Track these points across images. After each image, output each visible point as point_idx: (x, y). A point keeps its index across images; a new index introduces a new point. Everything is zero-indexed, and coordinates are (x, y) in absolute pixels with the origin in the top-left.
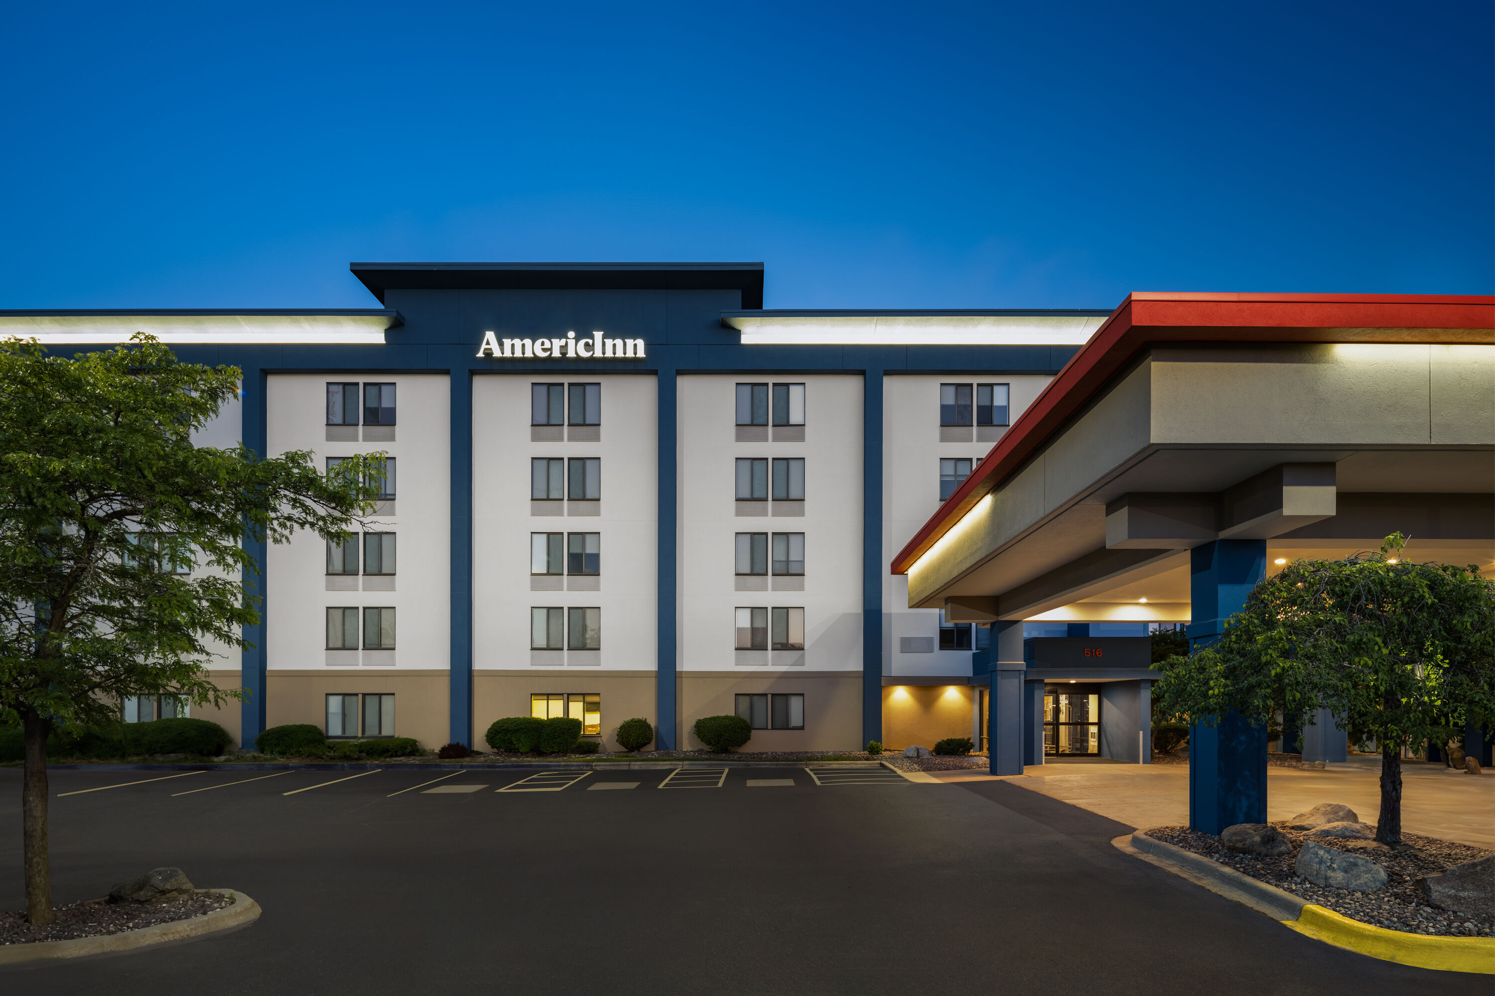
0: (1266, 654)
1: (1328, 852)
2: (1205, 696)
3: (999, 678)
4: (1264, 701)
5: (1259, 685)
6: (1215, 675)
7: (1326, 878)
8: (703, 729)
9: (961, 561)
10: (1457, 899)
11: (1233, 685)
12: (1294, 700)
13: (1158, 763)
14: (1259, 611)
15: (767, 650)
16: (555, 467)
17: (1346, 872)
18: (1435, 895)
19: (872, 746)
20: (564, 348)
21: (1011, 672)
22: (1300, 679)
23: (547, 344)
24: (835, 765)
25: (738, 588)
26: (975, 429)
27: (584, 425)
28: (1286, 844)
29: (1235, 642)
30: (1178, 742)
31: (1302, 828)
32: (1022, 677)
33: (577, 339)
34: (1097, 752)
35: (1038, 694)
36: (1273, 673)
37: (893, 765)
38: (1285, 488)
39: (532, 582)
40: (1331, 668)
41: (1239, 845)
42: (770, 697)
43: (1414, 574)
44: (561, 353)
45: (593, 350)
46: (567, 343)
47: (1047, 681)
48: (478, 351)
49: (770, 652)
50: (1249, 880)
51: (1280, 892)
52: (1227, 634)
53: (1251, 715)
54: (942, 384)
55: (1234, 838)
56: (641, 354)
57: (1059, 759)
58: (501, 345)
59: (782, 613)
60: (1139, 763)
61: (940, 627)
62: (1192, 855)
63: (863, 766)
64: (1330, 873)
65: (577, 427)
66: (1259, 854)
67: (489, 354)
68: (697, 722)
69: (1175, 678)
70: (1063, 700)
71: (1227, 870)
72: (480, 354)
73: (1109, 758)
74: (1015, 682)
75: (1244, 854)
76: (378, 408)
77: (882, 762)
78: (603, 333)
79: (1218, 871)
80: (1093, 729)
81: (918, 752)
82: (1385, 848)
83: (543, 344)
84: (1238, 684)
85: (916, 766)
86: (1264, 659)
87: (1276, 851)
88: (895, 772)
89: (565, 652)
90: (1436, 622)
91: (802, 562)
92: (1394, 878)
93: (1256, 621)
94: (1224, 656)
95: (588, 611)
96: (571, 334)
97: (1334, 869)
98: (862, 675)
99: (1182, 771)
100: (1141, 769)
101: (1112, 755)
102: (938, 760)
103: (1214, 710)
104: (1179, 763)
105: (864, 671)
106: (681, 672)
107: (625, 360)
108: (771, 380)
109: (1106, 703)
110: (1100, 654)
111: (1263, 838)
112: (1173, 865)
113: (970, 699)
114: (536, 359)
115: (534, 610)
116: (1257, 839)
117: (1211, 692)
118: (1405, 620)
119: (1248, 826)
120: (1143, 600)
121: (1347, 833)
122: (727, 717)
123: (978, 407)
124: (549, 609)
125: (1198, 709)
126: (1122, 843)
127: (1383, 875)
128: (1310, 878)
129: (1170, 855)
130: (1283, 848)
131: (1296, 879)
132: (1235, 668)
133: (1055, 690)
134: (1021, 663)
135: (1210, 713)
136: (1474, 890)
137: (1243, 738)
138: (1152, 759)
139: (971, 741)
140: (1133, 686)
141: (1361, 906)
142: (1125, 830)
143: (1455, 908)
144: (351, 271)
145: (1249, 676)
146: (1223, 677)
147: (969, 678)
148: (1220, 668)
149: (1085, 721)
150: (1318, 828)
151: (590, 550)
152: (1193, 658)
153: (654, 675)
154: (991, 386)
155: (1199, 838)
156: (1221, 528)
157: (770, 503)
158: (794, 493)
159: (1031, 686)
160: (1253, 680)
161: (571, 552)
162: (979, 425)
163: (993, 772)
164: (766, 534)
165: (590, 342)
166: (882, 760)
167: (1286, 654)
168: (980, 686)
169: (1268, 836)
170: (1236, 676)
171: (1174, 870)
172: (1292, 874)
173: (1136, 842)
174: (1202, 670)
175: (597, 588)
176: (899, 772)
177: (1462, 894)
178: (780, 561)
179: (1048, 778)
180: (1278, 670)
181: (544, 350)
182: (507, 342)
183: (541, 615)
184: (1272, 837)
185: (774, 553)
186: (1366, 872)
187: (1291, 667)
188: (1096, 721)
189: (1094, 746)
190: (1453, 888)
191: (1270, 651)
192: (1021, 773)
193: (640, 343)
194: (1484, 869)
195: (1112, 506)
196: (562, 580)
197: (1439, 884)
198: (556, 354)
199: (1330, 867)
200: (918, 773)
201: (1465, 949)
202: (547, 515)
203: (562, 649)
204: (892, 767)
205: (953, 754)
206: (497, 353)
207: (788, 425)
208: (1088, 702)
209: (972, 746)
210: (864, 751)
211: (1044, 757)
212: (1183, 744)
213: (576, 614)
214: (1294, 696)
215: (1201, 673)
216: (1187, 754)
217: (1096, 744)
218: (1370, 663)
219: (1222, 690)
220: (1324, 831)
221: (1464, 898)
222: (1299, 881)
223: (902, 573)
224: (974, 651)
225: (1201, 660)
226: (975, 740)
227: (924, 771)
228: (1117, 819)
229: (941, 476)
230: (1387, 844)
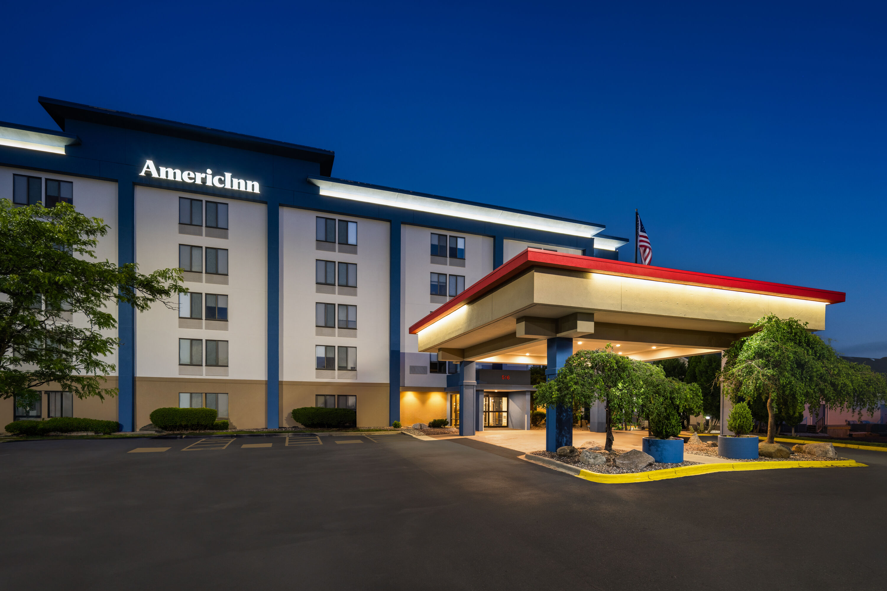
0: (570, 383)
1: (589, 453)
2: (551, 397)
3: (464, 389)
4: (569, 400)
5: (567, 394)
6: (554, 390)
7: (588, 462)
8: (297, 414)
9: (450, 333)
10: (623, 464)
11: (560, 394)
12: (577, 399)
13: (533, 429)
14: (569, 367)
15: (335, 370)
16: (195, 252)
17: (594, 459)
18: (617, 463)
19: (396, 423)
20: (204, 180)
21: (470, 386)
22: (579, 392)
23: (192, 175)
24: (377, 433)
25: (318, 334)
26: (448, 259)
27: (217, 228)
28: (577, 452)
29: (561, 378)
30: (541, 420)
31: (584, 448)
32: (475, 388)
33: (214, 175)
34: (506, 425)
35: (481, 396)
36: (571, 390)
37: (409, 432)
38: (578, 321)
39: (179, 322)
40: (588, 389)
41: (563, 454)
42: (336, 397)
43: (612, 358)
44: (202, 182)
45: (224, 184)
46: (206, 176)
47: (485, 390)
48: (141, 172)
49: (336, 371)
50: (565, 464)
51: (574, 467)
52: (559, 375)
53: (565, 404)
54: (431, 233)
55: (561, 451)
56: (257, 190)
57: (490, 429)
58: (158, 171)
59: (344, 350)
60: (525, 430)
61: (430, 361)
62: (547, 458)
63: (392, 434)
64: (589, 460)
65: (212, 229)
66: (569, 456)
67: (148, 174)
68: (293, 411)
69: (542, 391)
70: (491, 400)
71: (558, 462)
72: (143, 174)
73: (512, 428)
74: (472, 391)
75: (564, 457)
76: (58, 197)
77: (403, 432)
78: (231, 174)
79: (555, 463)
80: (505, 414)
81: (421, 426)
82: (607, 452)
83: (189, 174)
84: (561, 393)
85: (422, 433)
86: (569, 385)
87: (574, 455)
88: (412, 436)
89: (204, 367)
90: (617, 374)
91: (355, 322)
92: (608, 460)
93: (568, 371)
94: (558, 383)
95: (219, 342)
96: (209, 171)
97: (591, 459)
98: (389, 385)
99: (542, 433)
100: (526, 432)
101: (513, 427)
102: (432, 430)
103: (554, 403)
104: (541, 430)
105: (390, 383)
106: (282, 381)
107: (246, 193)
108: (337, 217)
109: (510, 400)
110: (508, 378)
111: (570, 451)
112: (540, 463)
113: (446, 399)
114: (183, 182)
115: (181, 340)
116: (568, 451)
117: (553, 396)
118: (609, 373)
119: (566, 447)
120: (528, 354)
121: (597, 449)
122: (312, 408)
123: (450, 248)
124: (192, 340)
125: (549, 402)
126: (522, 457)
127: (605, 460)
128: (584, 462)
129: (539, 460)
130: (576, 454)
131: (579, 463)
132: (561, 388)
133: (488, 395)
134: (474, 382)
135: (553, 404)
136: (627, 461)
137: (564, 415)
138: (530, 428)
139: (447, 420)
140: (523, 393)
141: (597, 469)
142: (523, 453)
143: (622, 467)
144: (39, 102)
145: (565, 391)
146: (557, 391)
147: (445, 388)
148: (556, 387)
149: (501, 410)
150: (589, 448)
151: (221, 305)
152: (548, 383)
153: (264, 383)
154: (457, 237)
155: (549, 453)
156: (557, 332)
157: (337, 287)
158: (351, 283)
159: (478, 392)
160: (566, 392)
161: (207, 305)
162: (450, 257)
163: (461, 434)
164: (334, 305)
165: (223, 178)
166: (402, 430)
167: (576, 383)
168: (451, 392)
169: (572, 450)
170: (561, 391)
171: (541, 464)
172: (579, 461)
173: (527, 456)
174: (550, 388)
175: (226, 329)
176: (414, 436)
177: (624, 462)
178: (342, 320)
179: (486, 437)
180: (573, 389)
181: (190, 178)
182: (163, 170)
183: (186, 345)
184: (573, 450)
185: (339, 316)
186: (600, 459)
187: (577, 388)
188: (506, 410)
189: (505, 422)
190: (622, 460)
191: (571, 382)
192: (474, 434)
193: (257, 185)
194: (630, 454)
195: (519, 320)
196: (202, 323)
197: (618, 459)
198: (199, 181)
199: (589, 458)
200: (424, 436)
201: (622, 477)
202: (190, 281)
203: (201, 365)
204: (409, 434)
205: (438, 427)
206: (155, 174)
207: (347, 244)
208: (502, 401)
209: (448, 423)
210: (390, 426)
211: (483, 428)
212: (543, 421)
213: (210, 344)
214: (577, 398)
215: (550, 389)
216: (545, 426)
217: (506, 421)
218: (599, 387)
219: (557, 396)
220: (590, 448)
221: (625, 463)
222: (580, 463)
223: (415, 334)
224: (448, 374)
225: (550, 384)
226: (449, 420)
227: (426, 435)
228: (518, 450)
229: (431, 281)
230: (608, 450)
